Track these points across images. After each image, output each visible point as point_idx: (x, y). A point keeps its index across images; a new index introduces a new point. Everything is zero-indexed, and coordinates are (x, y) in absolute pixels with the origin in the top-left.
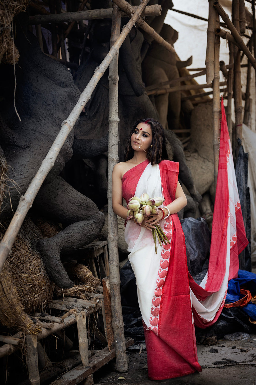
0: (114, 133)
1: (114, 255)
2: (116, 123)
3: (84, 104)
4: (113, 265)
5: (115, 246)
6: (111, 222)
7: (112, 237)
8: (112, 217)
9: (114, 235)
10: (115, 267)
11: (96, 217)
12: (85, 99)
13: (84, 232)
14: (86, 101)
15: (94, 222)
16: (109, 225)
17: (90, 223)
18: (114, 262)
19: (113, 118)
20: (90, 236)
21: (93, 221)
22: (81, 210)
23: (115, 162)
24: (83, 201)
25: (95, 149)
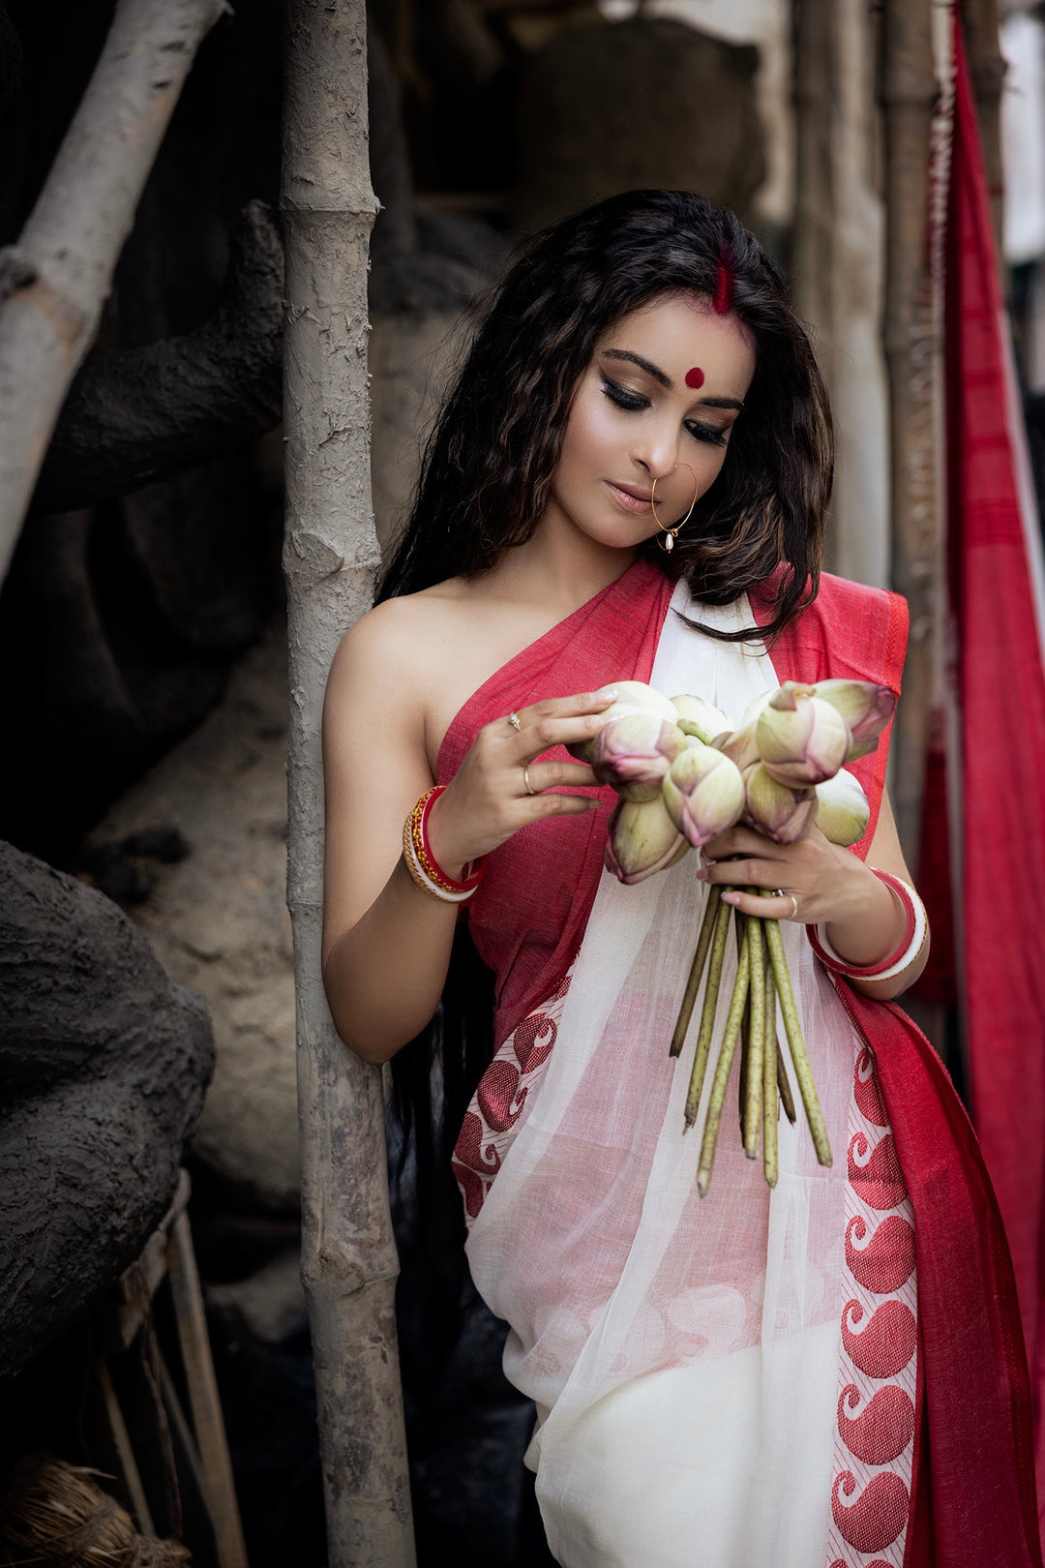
0: (337, 330)
1: (367, 1409)
2: (352, 233)
3: (174, 68)
4: (360, 1497)
5: (374, 1328)
6: (337, 1122)
7: (350, 1252)
8: (343, 1082)
9: (363, 1235)
10: (386, 1518)
11: (150, 1046)
12: (179, 15)
13: (78, 1216)
14: (191, 38)
15: (139, 1086)
16: (316, 1154)
17: (115, 1111)
18: (374, 1473)
19: (331, 183)
20: (122, 1231)
21: (132, 1078)
22: (32, 1006)
23: (356, 590)
24: (43, 926)
25: (108, 443)
